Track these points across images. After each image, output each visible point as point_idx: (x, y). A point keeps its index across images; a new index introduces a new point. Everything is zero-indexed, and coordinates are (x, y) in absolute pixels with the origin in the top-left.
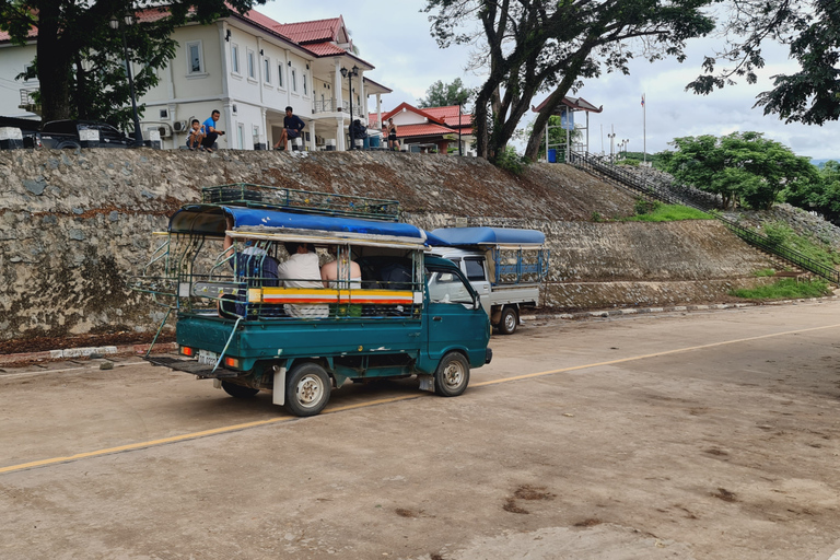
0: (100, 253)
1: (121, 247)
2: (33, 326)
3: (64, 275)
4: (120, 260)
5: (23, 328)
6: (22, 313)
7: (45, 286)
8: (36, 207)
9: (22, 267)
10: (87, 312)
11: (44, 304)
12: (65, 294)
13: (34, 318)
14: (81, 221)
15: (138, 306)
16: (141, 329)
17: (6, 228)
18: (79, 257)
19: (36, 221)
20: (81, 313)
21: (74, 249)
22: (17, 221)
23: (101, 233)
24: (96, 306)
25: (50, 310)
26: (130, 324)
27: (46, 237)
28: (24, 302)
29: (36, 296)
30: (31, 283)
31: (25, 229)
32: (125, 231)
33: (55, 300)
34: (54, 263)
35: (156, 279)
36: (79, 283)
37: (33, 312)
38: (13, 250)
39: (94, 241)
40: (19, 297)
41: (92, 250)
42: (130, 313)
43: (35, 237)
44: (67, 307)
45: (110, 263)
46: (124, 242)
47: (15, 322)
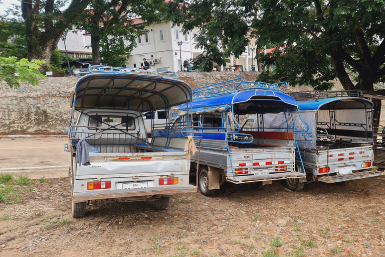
0: (41, 109)
1: (49, 107)
2: (15, 129)
3: (28, 115)
4: (48, 111)
5: (12, 129)
6: (12, 125)
7: (21, 118)
8: (20, 95)
9: (14, 112)
10: (34, 126)
11: (20, 123)
12: (28, 120)
13: (16, 126)
14: (35, 99)
15: (53, 124)
16: (52, 131)
17: (9, 102)
18: (34, 110)
19: (19, 99)
20: (32, 126)
21: (32, 107)
22: (12, 100)
23: (42, 103)
24: (38, 124)
25: (21, 125)
26: (48, 129)
27: (22, 104)
28: (14, 122)
29: (18, 121)
30: (16, 117)
31: (15, 102)
32: (50, 102)
33: (24, 122)
34: (25, 111)
35: (61, 117)
36: (33, 117)
37: (16, 125)
38: (11, 108)
39: (39, 105)
40: (12, 121)
41: (38, 108)
42: (49, 126)
43: (18, 104)
44: (28, 124)
45: (45, 112)
46: (50, 105)
47: (9, 128)
